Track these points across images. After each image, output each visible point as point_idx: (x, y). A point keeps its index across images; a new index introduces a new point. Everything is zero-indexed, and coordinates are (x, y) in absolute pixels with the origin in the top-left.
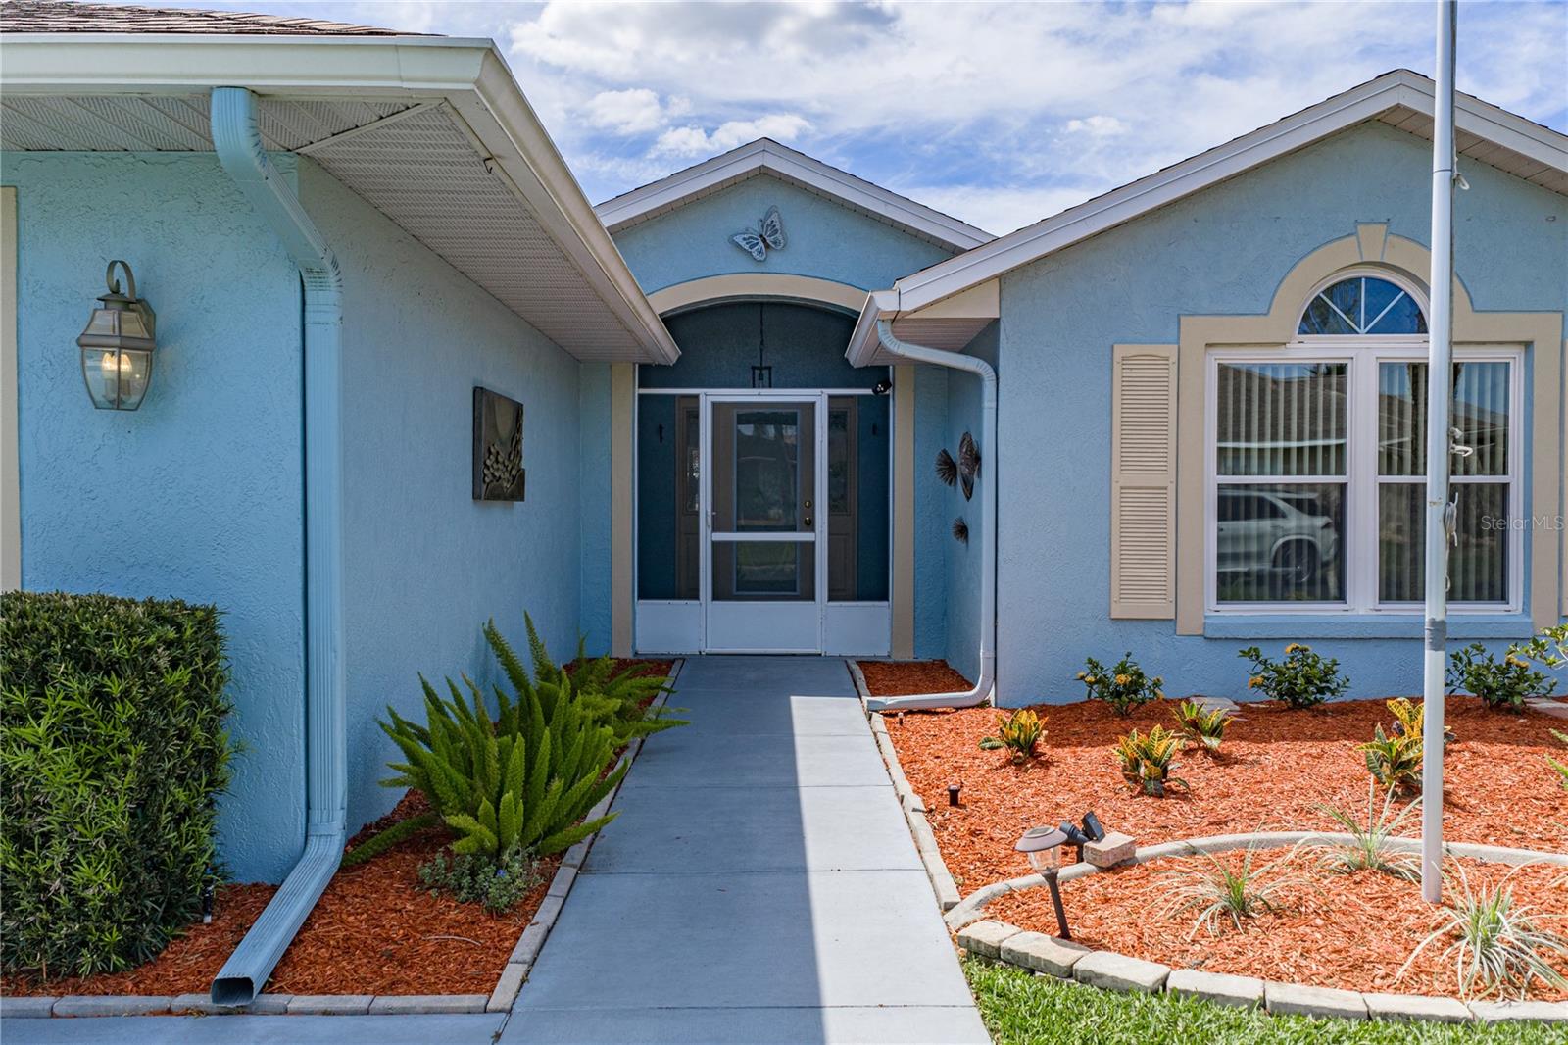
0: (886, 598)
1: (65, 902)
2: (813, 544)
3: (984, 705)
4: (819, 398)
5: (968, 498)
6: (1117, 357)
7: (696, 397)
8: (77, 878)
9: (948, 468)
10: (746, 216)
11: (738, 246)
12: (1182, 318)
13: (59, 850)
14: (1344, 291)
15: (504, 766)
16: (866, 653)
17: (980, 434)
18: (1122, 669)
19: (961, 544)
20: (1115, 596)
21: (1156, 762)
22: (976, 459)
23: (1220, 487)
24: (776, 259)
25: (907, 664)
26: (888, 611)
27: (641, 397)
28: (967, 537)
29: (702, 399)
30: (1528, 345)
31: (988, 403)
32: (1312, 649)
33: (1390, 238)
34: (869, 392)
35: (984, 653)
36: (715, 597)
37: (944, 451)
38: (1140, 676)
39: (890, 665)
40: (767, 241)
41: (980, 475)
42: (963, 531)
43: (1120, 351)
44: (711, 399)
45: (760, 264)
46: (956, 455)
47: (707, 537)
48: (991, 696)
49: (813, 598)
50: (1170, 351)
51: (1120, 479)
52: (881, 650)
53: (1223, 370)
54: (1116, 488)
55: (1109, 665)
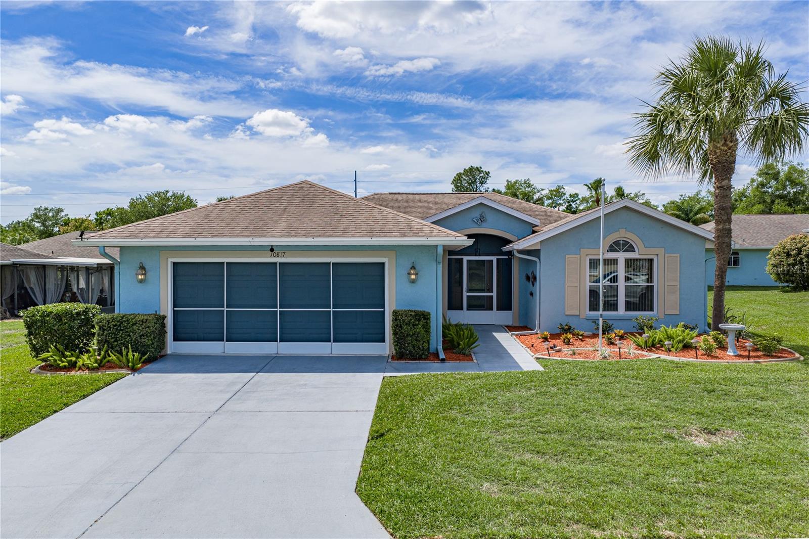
0: (511, 310)
1: (422, 349)
2: (492, 296)
3: (537, 334)
4: (494, 259)
5: (533, 286)
6: (566, 258)
7: (462, 259)
8: (424, 345)
9: (528, 278)
10: (476, 214)
11: (474, 221)
12: (581, 249)
13: (422, 342)
14: (617, 243)
15: (463, 337)
16: (507, 324)
17: (536, 272)
18: (567, 325)
19: (532, 297)
20: (566, 310)
21: (568, 339)
22: (535, 278)
23: (590, 286)
24: (484, 224)
25: (517, 327)
26: (512, 313)
27: (448, 258)
28: (533, 296)
29: (464, 259)
30: (657, 255)
31: (538, 267)
32: (607, 321)
33: (627, 232)
34: (507, 257)
35: (537, 322)
36: (468, 310)
37: (527, 274)
38: (571, 327)
39: (513, 327)
40: (482, 220)
41: (536, 282)
42: (532, 294)
43: (567, 256)
44: (466, 259)
45: (479, 226)
46: (530, 275)
47: (465, 294)
48: (539, 332)
49: (492, 310)
50: (578, 256)
51: (567, 284)
52: (510, 323)
53: (590, 260)
54: (566, 286)
55: (564, 324)
